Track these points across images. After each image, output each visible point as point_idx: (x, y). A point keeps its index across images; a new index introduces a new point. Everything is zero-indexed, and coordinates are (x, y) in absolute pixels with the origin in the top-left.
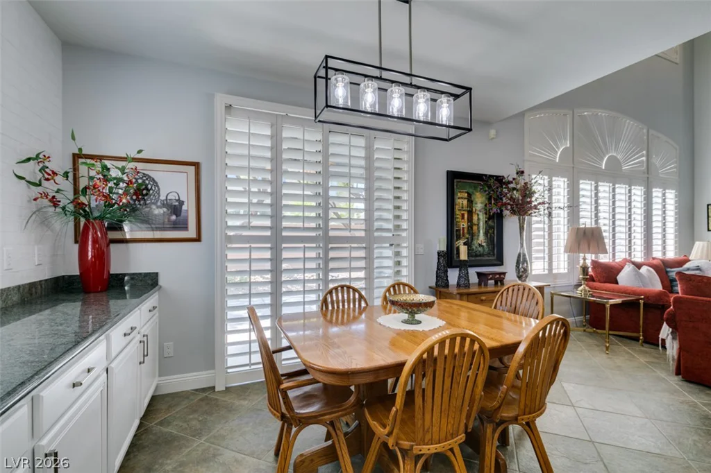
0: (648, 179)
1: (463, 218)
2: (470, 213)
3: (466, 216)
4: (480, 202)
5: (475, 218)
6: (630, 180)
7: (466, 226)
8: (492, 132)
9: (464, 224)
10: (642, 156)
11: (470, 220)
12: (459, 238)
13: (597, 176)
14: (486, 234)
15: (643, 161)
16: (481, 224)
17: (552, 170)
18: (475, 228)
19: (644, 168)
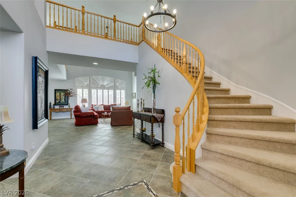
0: (115, 88)
1: (58, 97)
2: (60, 96)
3: (59, 97)
4: (62, 94)
5: (61, 97)
6: (108, 89)
7: (59, 98)
8: (66, 82)
9: (58, 98)
11: (60, 97)
12: (57, 100)
13: (97, 88)
14: (64, 100)
15: (113, 85)
16: (63, 98)
17: (83, 88)
18: (61, 99)
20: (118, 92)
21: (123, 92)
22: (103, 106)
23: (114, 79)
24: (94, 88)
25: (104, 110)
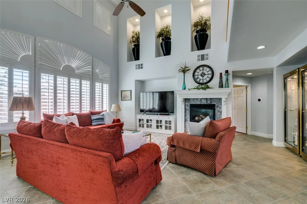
0: (93, 78)
6: (81, 77)
10: (89, 68)
13: (56, 73)
15: (89, 70)
19: (90, 73)
20: (98, 85)
21: (106, 87)
22: (75, 116)
23: (91, 58)
24: (49, 71)
25: (79, 126)
